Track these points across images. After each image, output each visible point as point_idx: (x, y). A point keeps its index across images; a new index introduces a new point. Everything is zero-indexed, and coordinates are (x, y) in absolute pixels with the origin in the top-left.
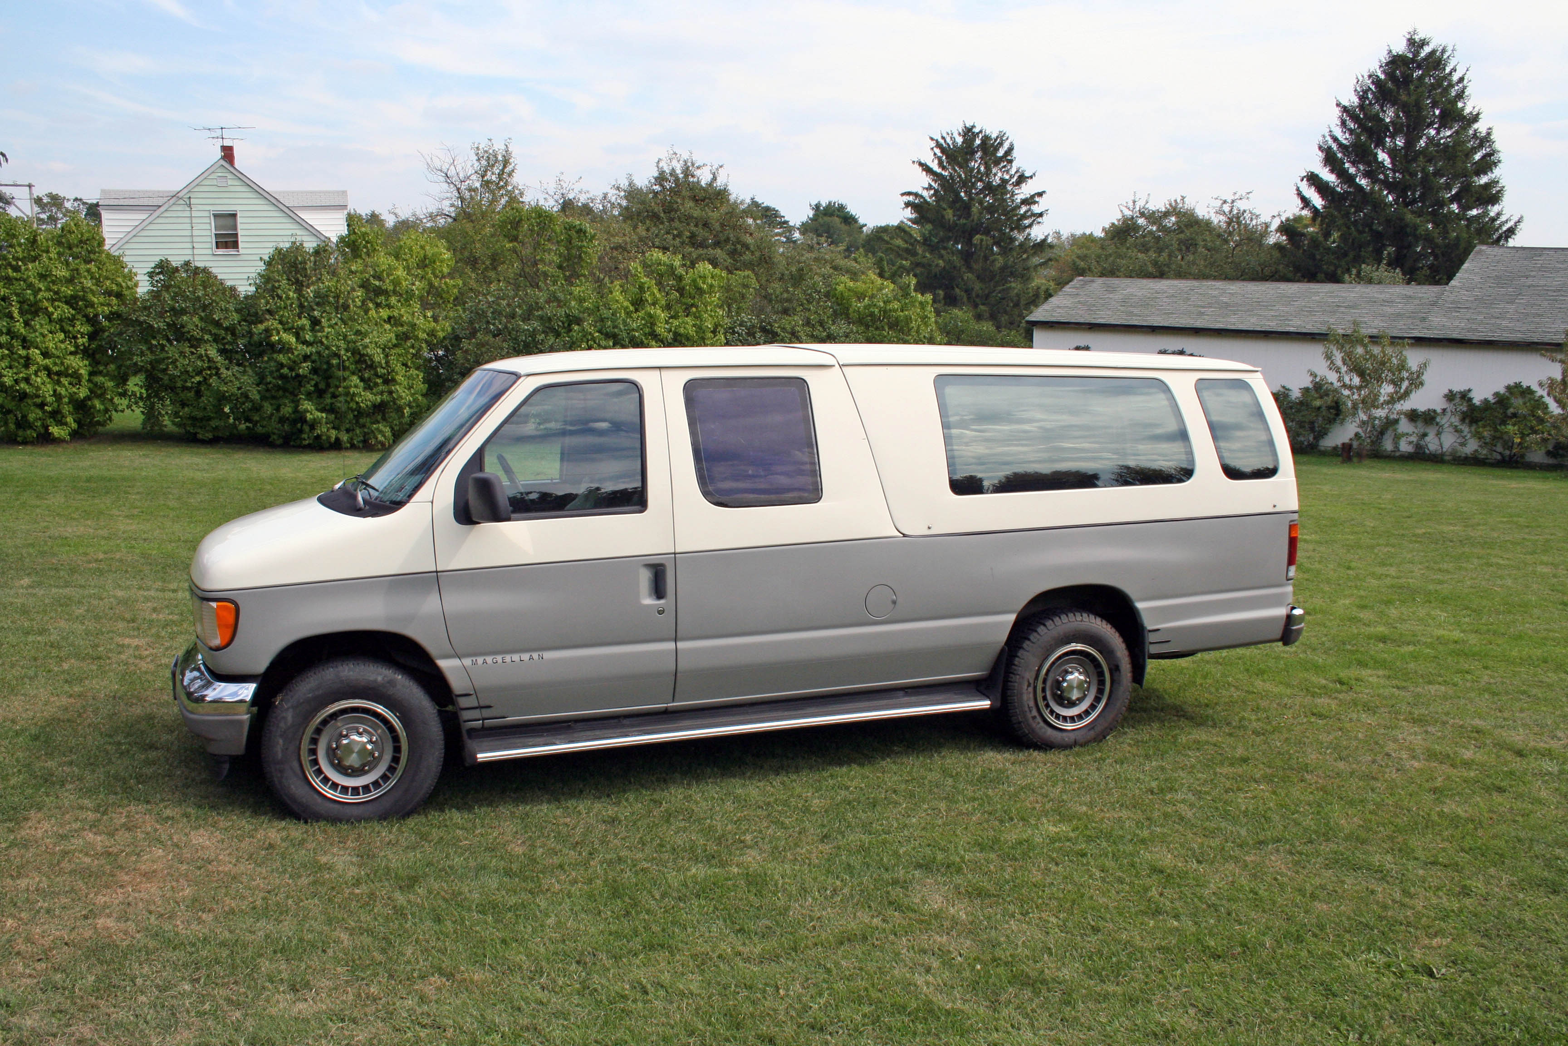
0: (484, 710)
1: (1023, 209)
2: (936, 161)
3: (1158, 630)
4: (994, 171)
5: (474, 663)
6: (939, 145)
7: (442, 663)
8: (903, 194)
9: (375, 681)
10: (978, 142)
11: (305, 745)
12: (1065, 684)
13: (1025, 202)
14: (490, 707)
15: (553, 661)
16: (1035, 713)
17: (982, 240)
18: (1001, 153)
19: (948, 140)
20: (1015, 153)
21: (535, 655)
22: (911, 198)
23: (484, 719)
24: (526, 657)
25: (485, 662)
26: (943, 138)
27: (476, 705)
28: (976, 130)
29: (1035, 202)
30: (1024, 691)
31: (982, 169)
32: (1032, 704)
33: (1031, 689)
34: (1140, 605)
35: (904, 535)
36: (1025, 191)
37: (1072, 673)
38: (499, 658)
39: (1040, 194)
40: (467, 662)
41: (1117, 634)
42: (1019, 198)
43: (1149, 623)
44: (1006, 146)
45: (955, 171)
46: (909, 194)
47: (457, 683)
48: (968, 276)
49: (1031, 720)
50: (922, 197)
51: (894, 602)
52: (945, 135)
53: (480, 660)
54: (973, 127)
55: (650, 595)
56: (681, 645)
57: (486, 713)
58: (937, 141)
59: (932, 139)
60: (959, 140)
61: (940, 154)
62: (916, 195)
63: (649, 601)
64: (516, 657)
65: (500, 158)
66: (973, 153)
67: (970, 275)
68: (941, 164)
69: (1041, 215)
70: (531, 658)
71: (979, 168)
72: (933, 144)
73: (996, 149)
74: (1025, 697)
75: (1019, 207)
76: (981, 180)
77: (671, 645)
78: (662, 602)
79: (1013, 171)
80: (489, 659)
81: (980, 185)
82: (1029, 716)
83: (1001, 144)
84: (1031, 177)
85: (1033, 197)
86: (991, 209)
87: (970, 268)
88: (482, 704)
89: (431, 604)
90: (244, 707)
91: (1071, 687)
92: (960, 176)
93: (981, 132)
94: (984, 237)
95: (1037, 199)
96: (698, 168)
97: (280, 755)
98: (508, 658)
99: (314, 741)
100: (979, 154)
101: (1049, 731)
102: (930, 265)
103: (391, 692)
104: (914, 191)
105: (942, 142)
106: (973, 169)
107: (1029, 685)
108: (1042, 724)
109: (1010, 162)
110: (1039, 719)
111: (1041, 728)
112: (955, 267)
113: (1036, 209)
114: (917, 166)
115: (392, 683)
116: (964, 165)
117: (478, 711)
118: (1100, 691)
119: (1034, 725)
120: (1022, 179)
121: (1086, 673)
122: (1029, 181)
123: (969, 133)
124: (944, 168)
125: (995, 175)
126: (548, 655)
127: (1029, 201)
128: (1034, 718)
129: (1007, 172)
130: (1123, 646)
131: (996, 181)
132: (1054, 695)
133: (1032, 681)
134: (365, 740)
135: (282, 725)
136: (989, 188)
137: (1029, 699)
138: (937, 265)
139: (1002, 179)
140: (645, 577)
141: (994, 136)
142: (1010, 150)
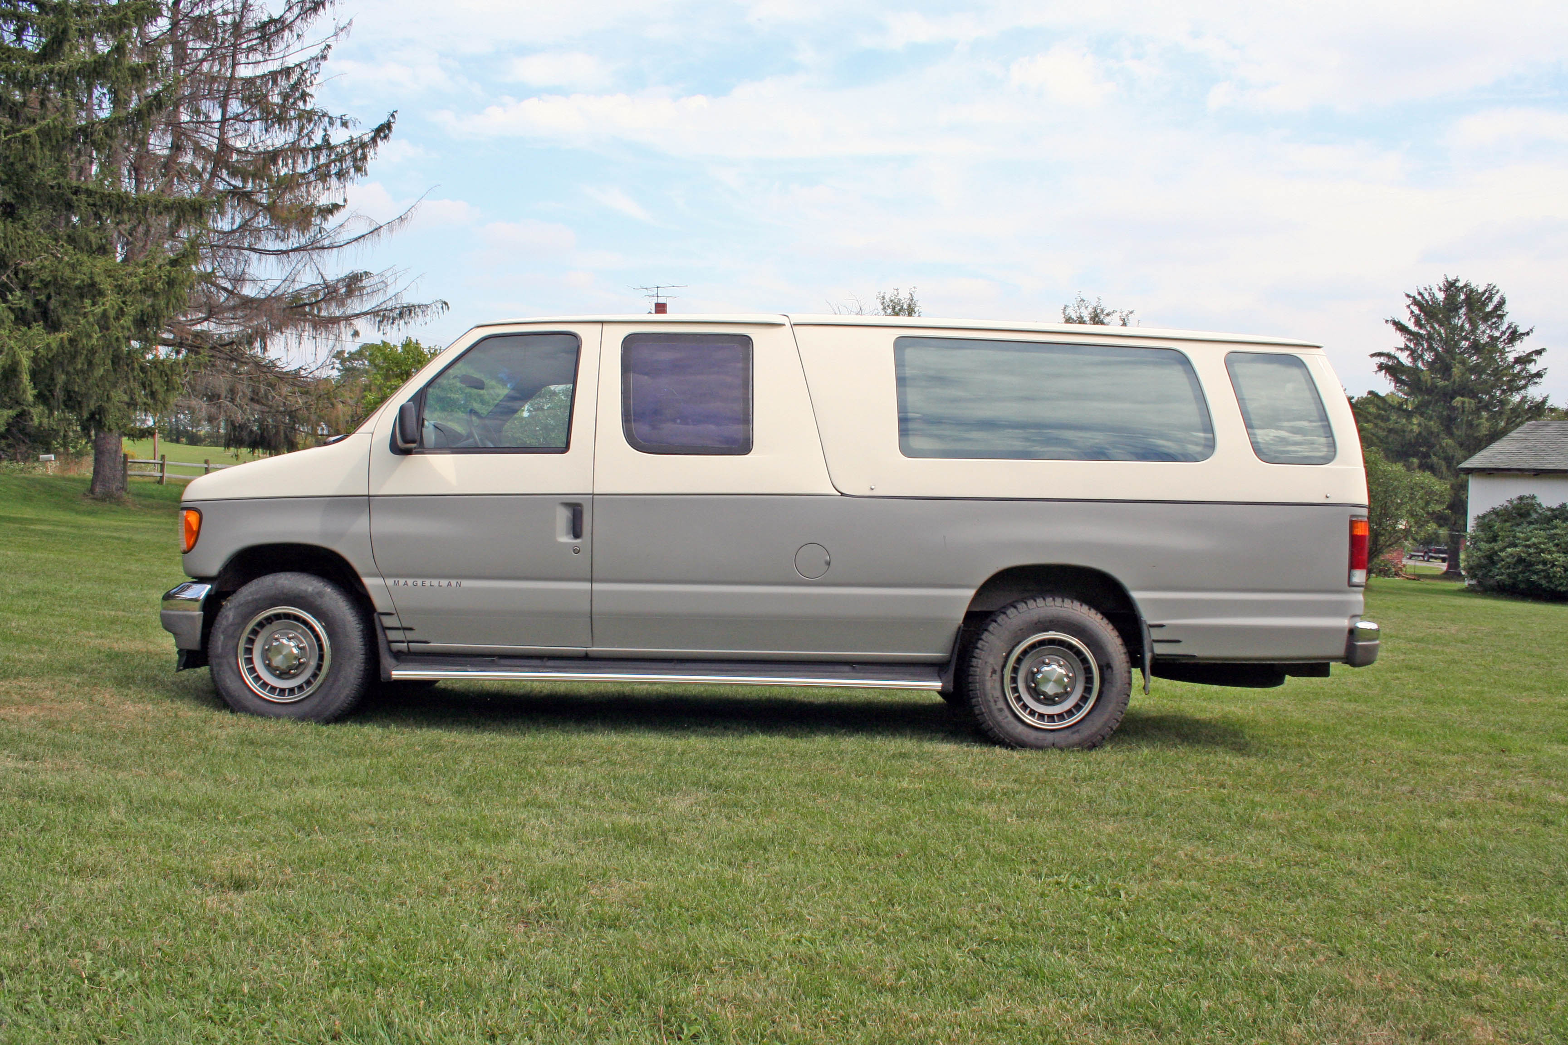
0: (407, 632)
1: (1518, 368)
2: (1413, 320)
3: (1162, 626)
4: (1482, 327)
5: (395, 583)
6: (1416, 302)
7: (367, 581)
8: (1373, 355)
9: (306, 591)
10: (1462, 297)
11: (242, 644)
12: (1039, 676)
13: (1518, 360)
14: (411, 629)
15: (470, 589)
16: (1001, 704)
17: (1463, 403)
18: (1489, 308)
19: (1426, 296)
20: (1507, 308)
21: (454, 583)
22: (1383, 360)
23: (409, 642)
24: (444, 583)
25: (406, 583)
26: (1420, 294)
27: (399, 625)
28: (1460, 284)
29: (1530, 361)
30: (988, 678)
31: (1467, 326)
32: (998, 693)
33: (997, 677)
34: (1136, 595)
35: (842, 494)
36: (1521, 348)
37: (1048, 665)
38: (419, 582)
39: (1539, 352)
40: (390, 582)
41: (1110, 627)
42: (1511, 358)
43: (1148, 617)
44: (1496, 300)
45: (1434, 328)
46: (1380, 354)
47: (380, 602)
48: (1447, 441)
49: (996, 713)
50: (1395, 358)
51: (828, 564)
52: (1422, 291)
53: (402, 582)
54: (1457, 281)
55: (568, 534)
56: (597, 586)
57: (410, 635)
58: (1414, 298)
59: (1408, 296)
60: (1441, 296)
61: (1417, 312)
62: (1389, 356)
63: (566, 539)
64: (435, 582)
65: (905, 307)
66: (1456, 309)
67: (1450, 441)
68: (1418, 322)
69: (1539, 375)
70: (449, 584)
71: (1462, 326)
72: (1409, 301)
73: (1484, 304)
74: (989, 685)
75: (1513, 367)
76: (1466, 338)
77: (586, 586)
78: (578, 541)
79: (1504, 327)
80: (410, 582)
81: (1465, 344)
82: (994, 707)
83: (1490, 298)
84: (1528, 334)
85: (1530, 354)
86: (1476, 369)
87: (1451, 434)
88: (405, 625)
89: (360, 524)
90: (198, 605)
91: (1046, 680)
92: (1440, 334)
93: (1466, 286)
94: (1466, 400)
95: (1534, 357)
96: (1108, 315)
97: (220, 650)
98: (428, 582)
99: (251, 641)
100: (1463, 311)
101: (1020, 728)
102: (1404, 431)
103: (318, 602)
104: (1385, 351)
105: (1419, 298)
106: (1455, 326)
107: (994, 672)
108: (1011, 718)
109: (1501, 317)
110: (1007, 712)
111: (1009, 723)
112: (1432, 433)
113: (1533, 368)
114: (1390, 325)
115: (320, 594)
116: (1446, 321)
117: (401, 632)
118: (1088, 690)
119: (1000, 718)
120: (1514, 336)
121: (1070, 667)
122: (1525, 338)
123: (1451, 287)
124: (1421, 326)
125: (1484, 332)
126: (465, 583)
127: (1524, 360)
128: (1001, 710)
129: (1497, 328)
130: (1118, 641)
131: (1485, 339)
132: (1028, 688)
133: (998, 669)
134: (292, 644)
135: (224, 622)
136: (1476, 347)
137: (993, 688)
138: (1411, 431)
139: (1491, 337)
140: (563, 516)
141: (1480, 290)
142: (1502, 302)
